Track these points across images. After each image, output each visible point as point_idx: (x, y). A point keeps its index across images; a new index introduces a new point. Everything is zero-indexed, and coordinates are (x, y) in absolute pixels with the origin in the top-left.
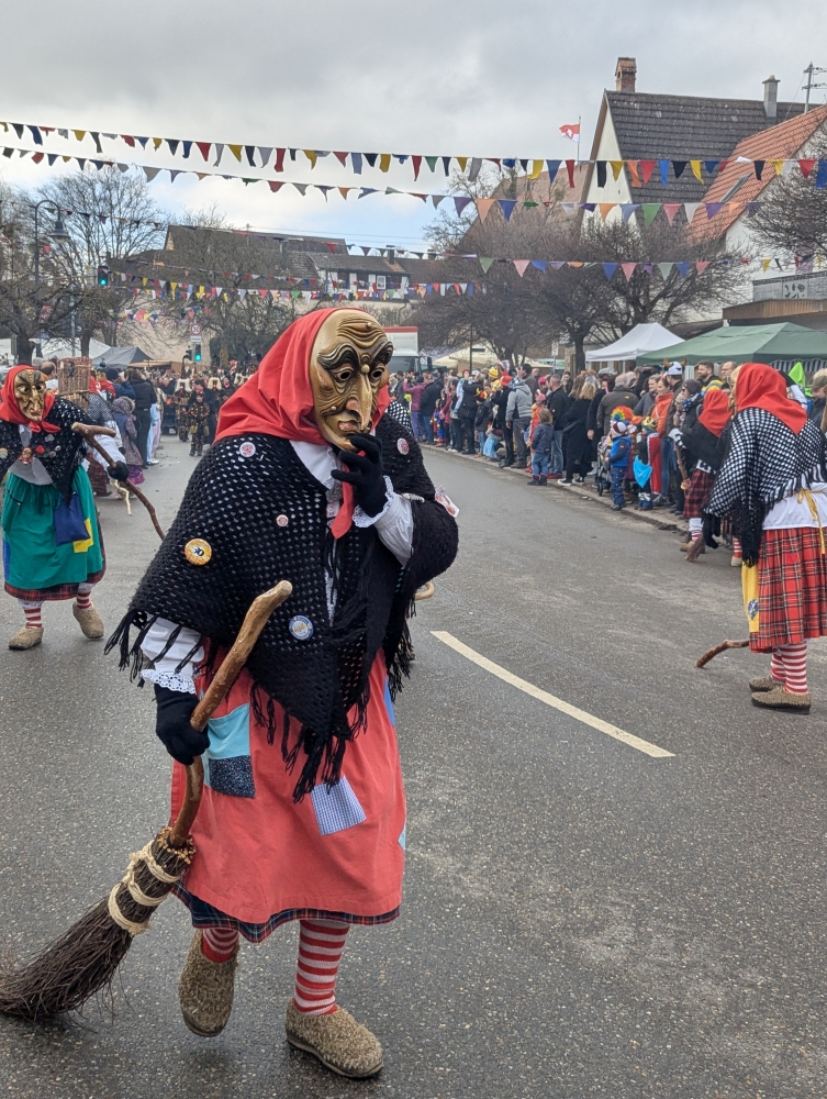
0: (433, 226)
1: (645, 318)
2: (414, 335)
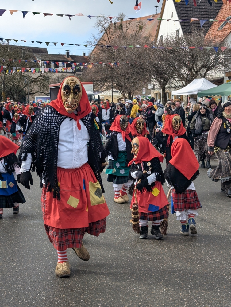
0: (89, 41)
1: (196, 76)
2: (92, 85)
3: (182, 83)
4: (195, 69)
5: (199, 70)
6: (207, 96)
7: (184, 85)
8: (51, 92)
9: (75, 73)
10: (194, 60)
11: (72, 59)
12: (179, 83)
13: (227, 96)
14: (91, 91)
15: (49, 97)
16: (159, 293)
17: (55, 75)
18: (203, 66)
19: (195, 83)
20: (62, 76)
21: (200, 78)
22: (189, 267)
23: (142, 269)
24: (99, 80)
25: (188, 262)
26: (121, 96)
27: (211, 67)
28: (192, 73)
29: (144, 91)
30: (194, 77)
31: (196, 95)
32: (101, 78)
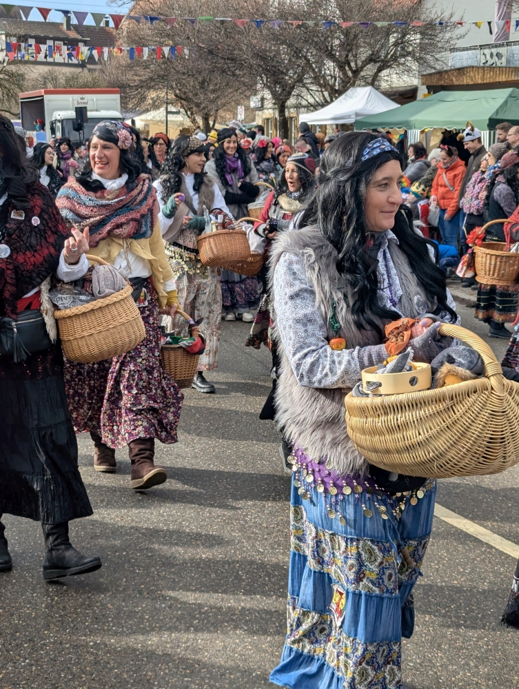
1: (354, 82)
2: (117, 96)
3: (323, 96)
4: (353, 64)
5: (362, 68)
6: (375, 127)
7: (326, 101)
8: (24, 110)
9: (85, 67)
10: (350, 44)
11: (79, 33)
12: (315, 97)
13: (418, 129)
14: (116, 110)
15: (20, 121)
16: (189, 564)
17: (35, 71)
18: (371, 60)
19: (351, 97)
20: (50, 73)
21: (364, 86)
22: (270, 507)
23: (163, 512)
24: (136, 84)
25: (270, 496)
26: (188, 123)
27: (389, 62)
28: (345, 74)
29: (241, 113)
30: (349, 82)
31: (351, 125)
32: (141, 81)
